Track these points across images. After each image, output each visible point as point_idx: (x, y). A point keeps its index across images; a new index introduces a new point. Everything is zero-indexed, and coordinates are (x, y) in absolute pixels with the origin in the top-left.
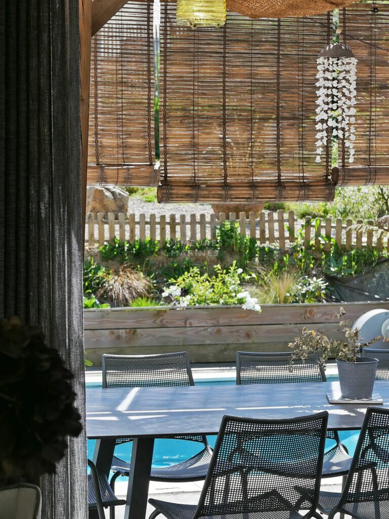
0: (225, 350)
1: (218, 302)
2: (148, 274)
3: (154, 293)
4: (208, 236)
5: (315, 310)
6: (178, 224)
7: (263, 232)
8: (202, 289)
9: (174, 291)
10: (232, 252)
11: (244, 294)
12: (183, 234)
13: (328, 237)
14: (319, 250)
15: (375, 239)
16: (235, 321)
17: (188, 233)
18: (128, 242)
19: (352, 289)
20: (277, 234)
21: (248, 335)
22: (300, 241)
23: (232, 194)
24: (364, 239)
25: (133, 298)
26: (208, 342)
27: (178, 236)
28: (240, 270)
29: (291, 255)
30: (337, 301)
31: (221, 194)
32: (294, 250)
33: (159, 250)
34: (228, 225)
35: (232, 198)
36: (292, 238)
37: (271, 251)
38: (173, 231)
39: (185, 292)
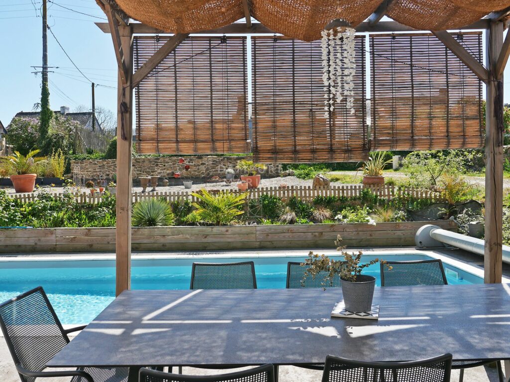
0: (361, 241)
1: (358, 221)
2: (331, 210)
3: (332, 218)
4: (358, 195)
5: (400, 225)
6: (345, 190)
7: (381, 193)
8: (352, 216)
9: (339, 216)
10: (367, 201)
11: (369, 218)
12: (347, 194)
13: (408, 194)
14: (404, 200)
15: (428, 195)
16: (365, 229)
17: (349, 194)
18: (325, 197)
19: (418, 216)
20: (387, 194)
21: (371, 235)
22: (397, 196)
23: (299, 157)
24: (424, 195)
25: (324, 219)
26: (353, 238)
27: (345, 195)
28: (368, 208)
29: (393, 202)
30: (412, 221)
31: (292, 157)
32: (394, 200)
33: (337, 200)
34: (366, 190)
35: (299, 160)
36: (393, 195)
37: (384, 200)
38: (343, 192)
39: (345, 217)
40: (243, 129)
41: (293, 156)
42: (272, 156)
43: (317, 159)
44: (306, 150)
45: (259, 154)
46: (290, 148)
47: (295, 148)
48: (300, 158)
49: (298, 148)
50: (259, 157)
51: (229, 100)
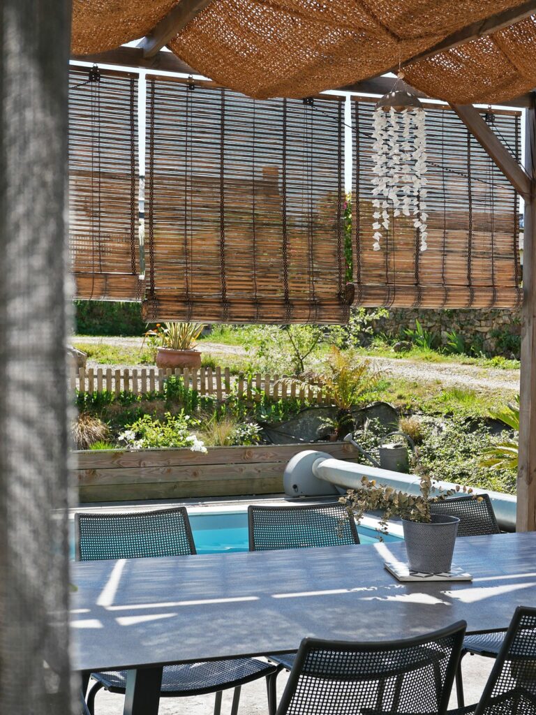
0: (175, 487)
1: (167, 445)
2: (105, 420)
3: (111, 438)
4: (157, 389)
5: (253, 451)
6: (131, 378)
7: (203, 385)
8: (154, 433)
9: (129, 435)
10: (177, 402)
11: (192, 437)
12: (135, 386)
13: (259, 389)
14: (250, 400)
15: (298, 392)
16: (183, 461)
17: (140, 386)
18: (87, 393)
19: (280, 433)
20: (215, 387)
21: (195, 474)
22: (234, 393)
24: (289, 391)
25: (92, 442)
26: (160, 480)
27: (131, 388)
28: (187, 417)
29: (227, 405)
30: (268, 443)
32: (230, 400)
33: (114, 400)
34: (173, 378)
36: (228, 390)
37: (210, 401)
38: (127, 384)
39: (139, 436)
40: (128, 253)
41: (222, 310)
42: (183, 308)
43: (263, 317)
44: (243, 299)
45: (160, 305)
46: (215, 294)
47: (224, 295)
48: (234, 315)
49: (229, 295)
50: (160, 310)
51: (102, 195)
